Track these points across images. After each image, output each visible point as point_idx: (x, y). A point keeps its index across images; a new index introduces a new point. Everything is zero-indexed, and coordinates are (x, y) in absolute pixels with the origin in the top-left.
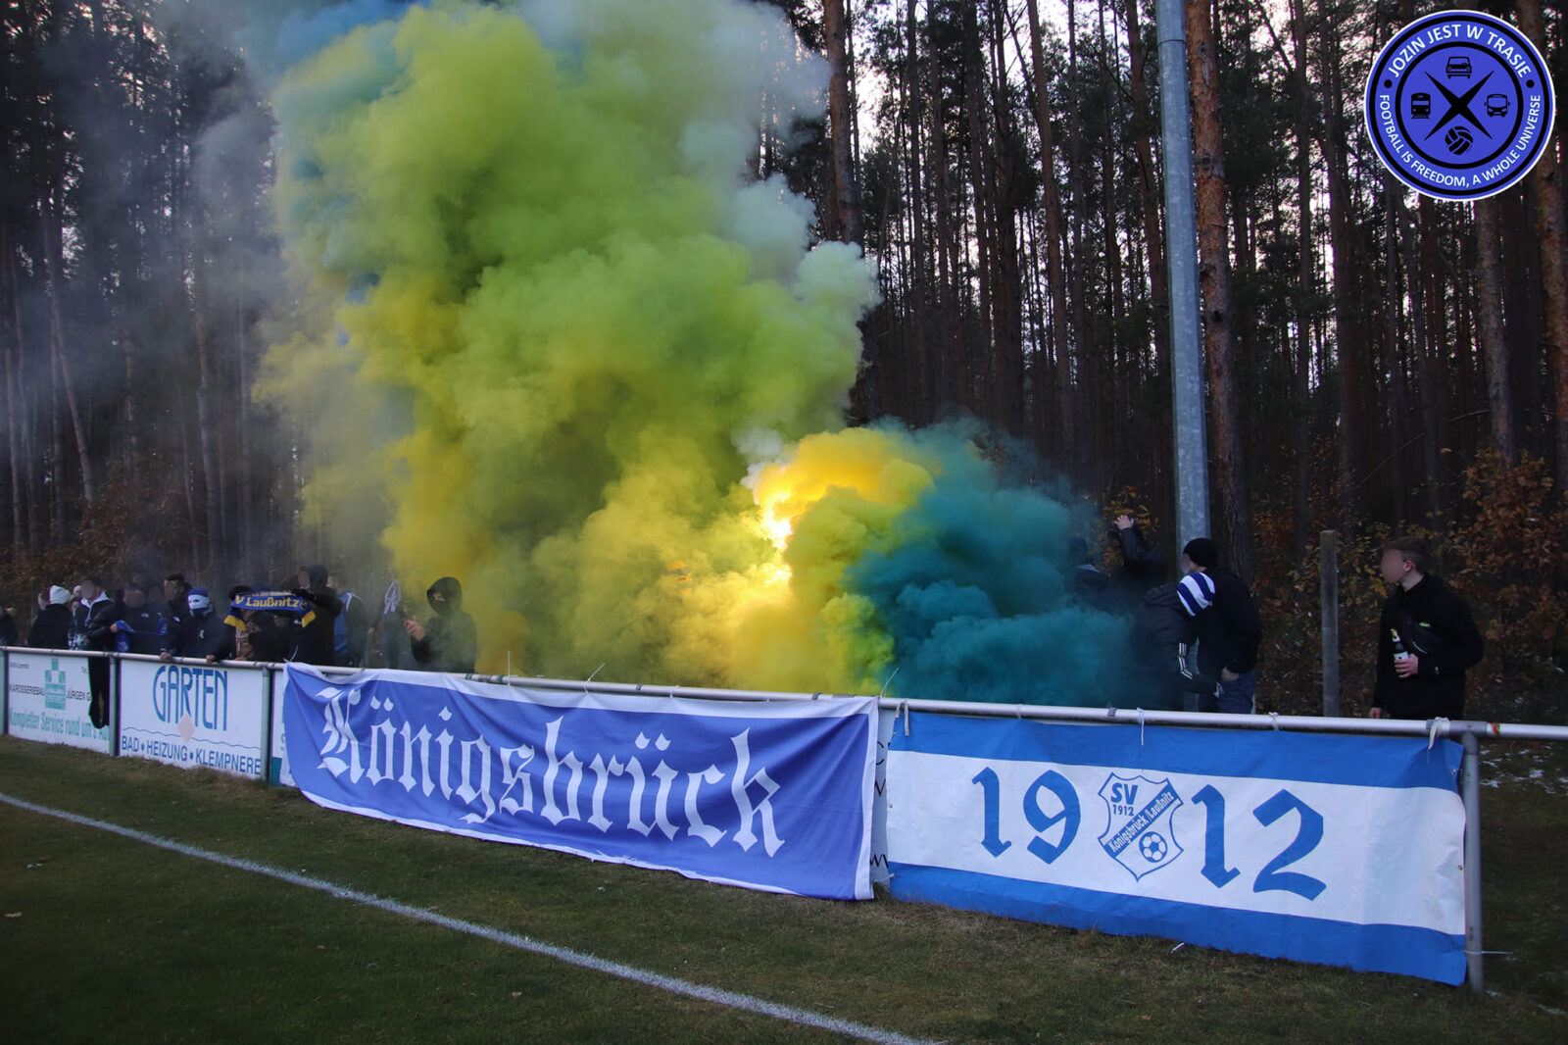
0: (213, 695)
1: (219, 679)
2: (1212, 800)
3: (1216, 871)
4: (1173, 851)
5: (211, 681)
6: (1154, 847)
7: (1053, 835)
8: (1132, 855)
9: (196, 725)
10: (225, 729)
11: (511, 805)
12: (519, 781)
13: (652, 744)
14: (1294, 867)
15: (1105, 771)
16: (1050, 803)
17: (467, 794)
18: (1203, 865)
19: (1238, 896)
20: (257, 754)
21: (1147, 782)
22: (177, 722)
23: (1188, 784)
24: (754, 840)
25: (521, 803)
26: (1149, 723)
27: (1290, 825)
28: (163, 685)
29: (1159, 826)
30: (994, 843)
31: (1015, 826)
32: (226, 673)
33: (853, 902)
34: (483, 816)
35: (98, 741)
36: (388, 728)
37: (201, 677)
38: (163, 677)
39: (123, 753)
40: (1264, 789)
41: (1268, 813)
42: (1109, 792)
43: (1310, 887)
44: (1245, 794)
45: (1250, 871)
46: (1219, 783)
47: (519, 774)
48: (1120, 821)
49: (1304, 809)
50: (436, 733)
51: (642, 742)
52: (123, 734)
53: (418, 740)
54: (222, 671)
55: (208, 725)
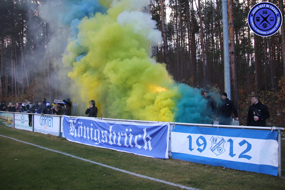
0: (50, 121)
2: (231, 141)
3: (232, 154)
4: (224, 150)
5: (50, 118)
6: (220, 150)
7: (202, 147)
8: (216, 151)
9: (47, 126)
10: (52, 127)
11: (103, 141)
12: (105, 137)
13: (129, 130)
14: (246, 154)
16: (201, 141)
17: (95, 139)
18: (229, 153)
19: (236, 159)
20: (58, 132)
21: (219, 138)
22: (44, 126)
23: (226, 138)
24: (147, 148)
25: (105, 141)
26: (219, 127)
27: (245, 146)
28: (42, 119)
29: (221, 146)
30: (191, 149)
31: (194, 146)
33: (165, 159)
34: (98, 143)
35: (30, 129)
36: (81, 127)
37: (48, 118)
38: (42, 118)
39: (34, 131)
40: (241, 139)
41: (241, 144)
42: (212, 140)
43: (249, 157)
44: (237, 140)
45: (238, 154)
46: (232, 138)
47: (105, 136)
48: (214, 145)
49: (247, 143)
50: (90, 128)
51: (127, 130)
52: (34, 128)
53: (87, 129)
54: (52, 117)
55: (49, 126)
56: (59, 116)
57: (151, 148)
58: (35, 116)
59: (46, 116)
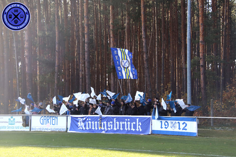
0: (54, 120)
1: (56, 118)
2: (179, 123)
3: (179, 129)
4: (176, 127)
5: (54, 118)
6: (175, 127)
7: (167, 126)
8: (173, 128)
9: (51, 125)
10: (57, 125)
11: (109, 129)
12: (111, 126)
13: (127, 120)
14: (185, 128)
15: (170, 121)
16: (166, 124)
17: (103, 128)
19: (181, 131)
21: (174, 122)
22: (46, 124)
23: (177, 122)
24: (139, 130)
25: (111, 128)
28: (42, 119)
29: (175, 125)
30: (162, 128)
31: (163, 126)
32: (57, 117)
33: (149, 134)
34: (105, 131)
35: (27, 129)
36: (90, 122)
37: (52, 118)
38: (43, 118)
39: (32, 130)
40: (183, 122)
41: (183, 124)
42: (171, 123)
43: (186, 130)
44: (181, 122)
45: (182, 129)
46: (180, 122)
47: (111, 125)
48: (172, 125)
49: (185, 123)
50: (98, 122)
51: (126, 120)
52: (32, 127)
53: (95, 123)
54: (56, 117)
55: (54, 125)
56: (65, 116)
57: (141, 130)
58: (32, 117)
59: (49, 116)
